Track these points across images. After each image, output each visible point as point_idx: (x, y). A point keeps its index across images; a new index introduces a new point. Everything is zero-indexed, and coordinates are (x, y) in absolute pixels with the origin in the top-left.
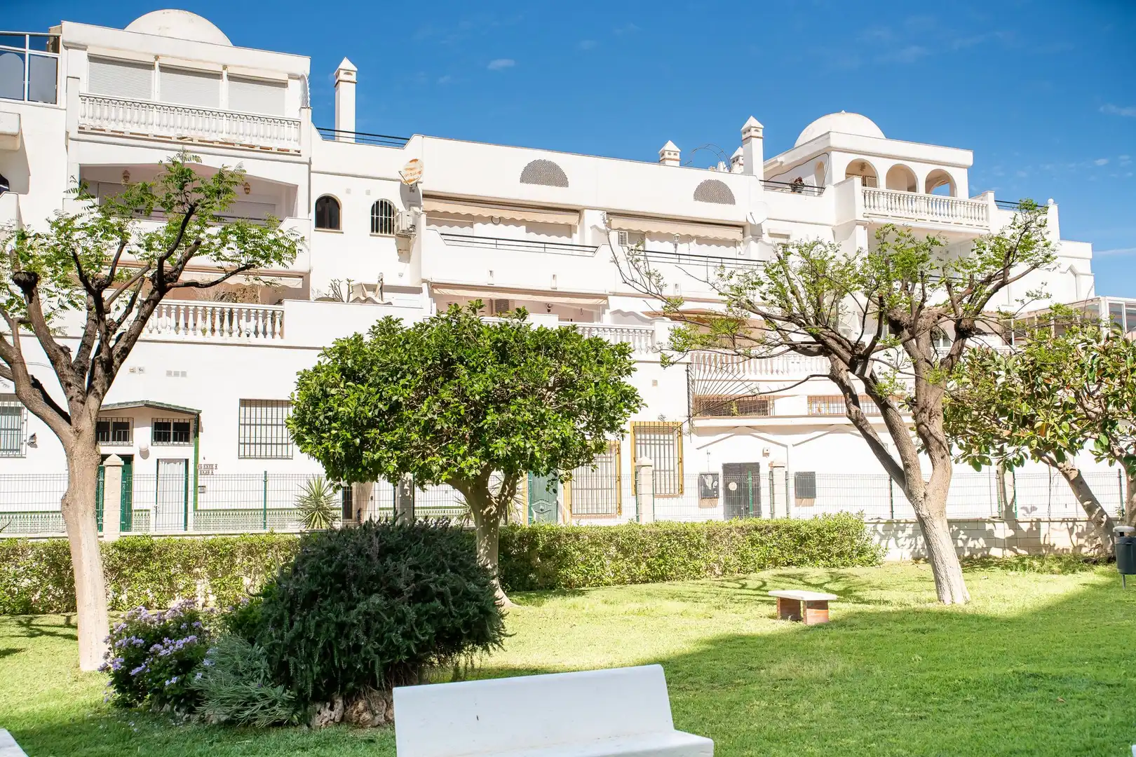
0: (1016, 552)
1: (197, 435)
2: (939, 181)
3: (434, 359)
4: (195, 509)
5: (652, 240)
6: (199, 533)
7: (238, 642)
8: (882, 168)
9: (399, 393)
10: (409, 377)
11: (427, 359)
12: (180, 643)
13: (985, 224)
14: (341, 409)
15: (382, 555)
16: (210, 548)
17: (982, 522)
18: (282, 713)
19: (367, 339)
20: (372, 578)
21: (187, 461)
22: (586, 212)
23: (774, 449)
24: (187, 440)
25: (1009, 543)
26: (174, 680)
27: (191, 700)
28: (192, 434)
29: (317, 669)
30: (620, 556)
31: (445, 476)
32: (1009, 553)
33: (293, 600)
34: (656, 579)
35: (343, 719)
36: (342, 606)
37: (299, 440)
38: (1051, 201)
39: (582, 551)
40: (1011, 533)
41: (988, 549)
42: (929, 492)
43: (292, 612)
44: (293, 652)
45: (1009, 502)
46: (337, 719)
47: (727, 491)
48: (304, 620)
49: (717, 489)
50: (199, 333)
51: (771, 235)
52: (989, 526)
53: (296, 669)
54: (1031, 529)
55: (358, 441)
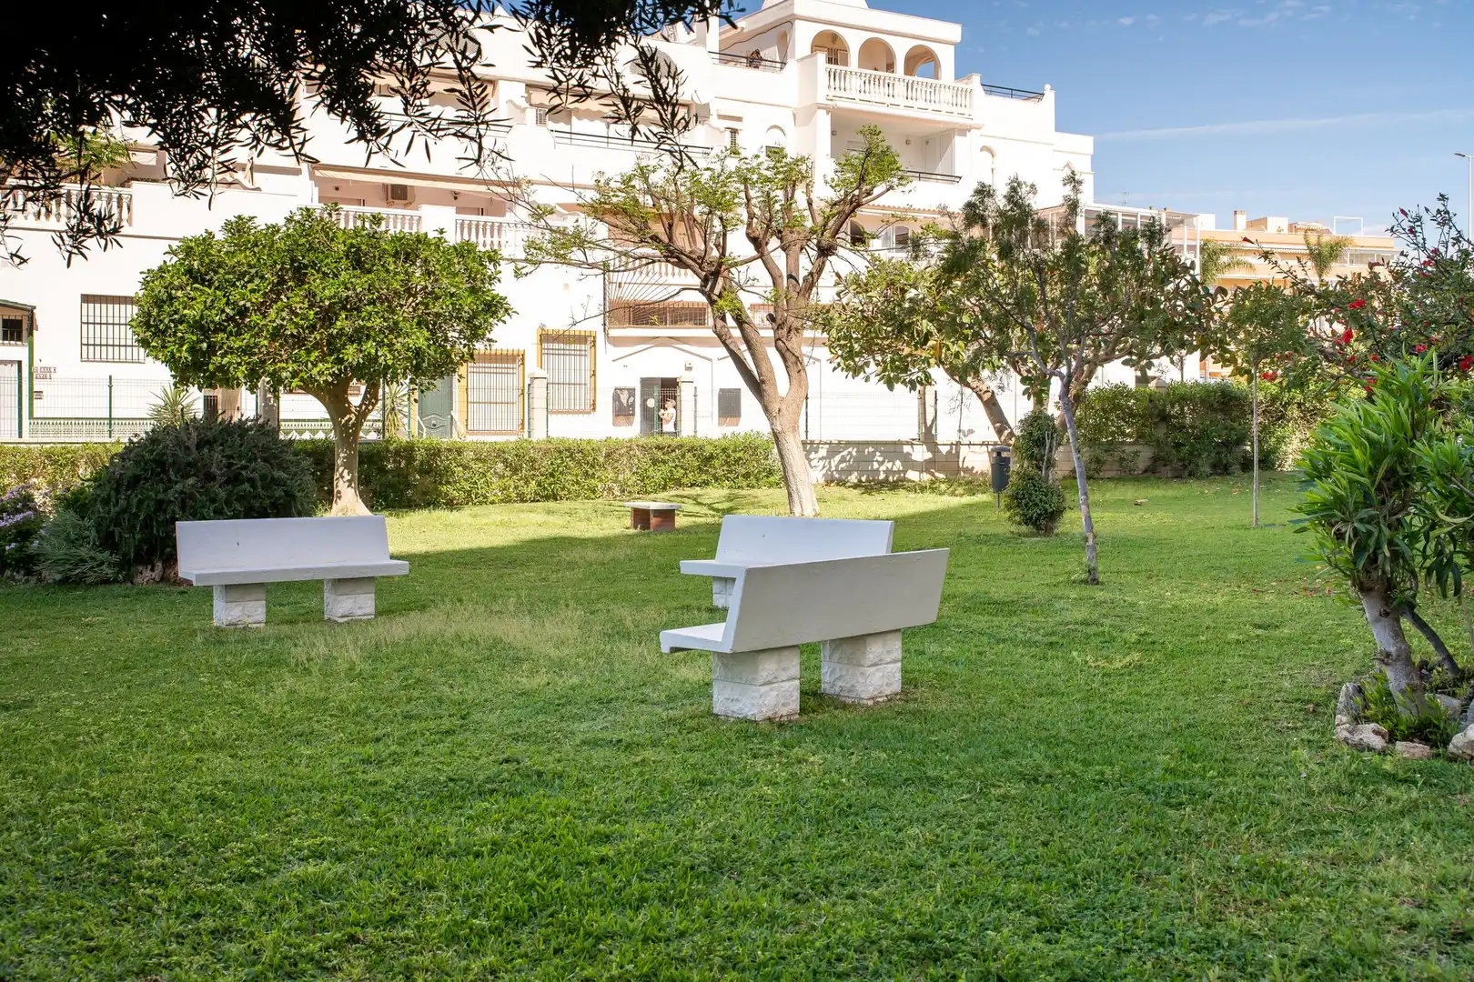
0: (933, 475)
1: (31, 334)
2: (921, 59)
3: (283, 263)
4: (31, 416)
5: (579, 119)
6: (35, 440)
7: (71, 516)
8: (854, 41)
9: (247, 295)
10: (257, 281)
11: (275, 262)
12: (19, 517)
13: (966, 111)
14: (186, 312)
15: (199, 446)
16: (48, 457)
17: (900, 444)
18: (108, 571)
19: (220, 236)
20: (189, 464)
21: (20, 363)
22: (501, 83)
23: (696, 362)
24: (19, 339)
25: (927, 466)
26: (13, 545)
27: (27, 563)
28: (25, 333)
29: (138, 537)
30: (508, 473)
31: (296, 382)
32: (926, 477)
33: (119, 482)
34: (547, 498)
35: (162, 579)
36: (161, 487)
37: (144, 343)
38: (1048, 87)
39: (465, 467)
40: (929, 455)
41: (905, 472)
42: (784, 407)
43: (117, 491)
44: (118, 524)
45: (929, 423)
46: (157, 579)
47: (644, 408)
48: (128, 498)
49: (633, 405)
50: (32, 218)
51: (721, 117)
52: (907, 449)
53: (121, 537)
54: (949, 452)
55: (205, 345)
